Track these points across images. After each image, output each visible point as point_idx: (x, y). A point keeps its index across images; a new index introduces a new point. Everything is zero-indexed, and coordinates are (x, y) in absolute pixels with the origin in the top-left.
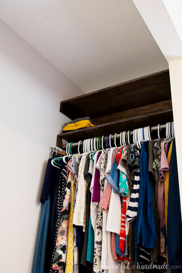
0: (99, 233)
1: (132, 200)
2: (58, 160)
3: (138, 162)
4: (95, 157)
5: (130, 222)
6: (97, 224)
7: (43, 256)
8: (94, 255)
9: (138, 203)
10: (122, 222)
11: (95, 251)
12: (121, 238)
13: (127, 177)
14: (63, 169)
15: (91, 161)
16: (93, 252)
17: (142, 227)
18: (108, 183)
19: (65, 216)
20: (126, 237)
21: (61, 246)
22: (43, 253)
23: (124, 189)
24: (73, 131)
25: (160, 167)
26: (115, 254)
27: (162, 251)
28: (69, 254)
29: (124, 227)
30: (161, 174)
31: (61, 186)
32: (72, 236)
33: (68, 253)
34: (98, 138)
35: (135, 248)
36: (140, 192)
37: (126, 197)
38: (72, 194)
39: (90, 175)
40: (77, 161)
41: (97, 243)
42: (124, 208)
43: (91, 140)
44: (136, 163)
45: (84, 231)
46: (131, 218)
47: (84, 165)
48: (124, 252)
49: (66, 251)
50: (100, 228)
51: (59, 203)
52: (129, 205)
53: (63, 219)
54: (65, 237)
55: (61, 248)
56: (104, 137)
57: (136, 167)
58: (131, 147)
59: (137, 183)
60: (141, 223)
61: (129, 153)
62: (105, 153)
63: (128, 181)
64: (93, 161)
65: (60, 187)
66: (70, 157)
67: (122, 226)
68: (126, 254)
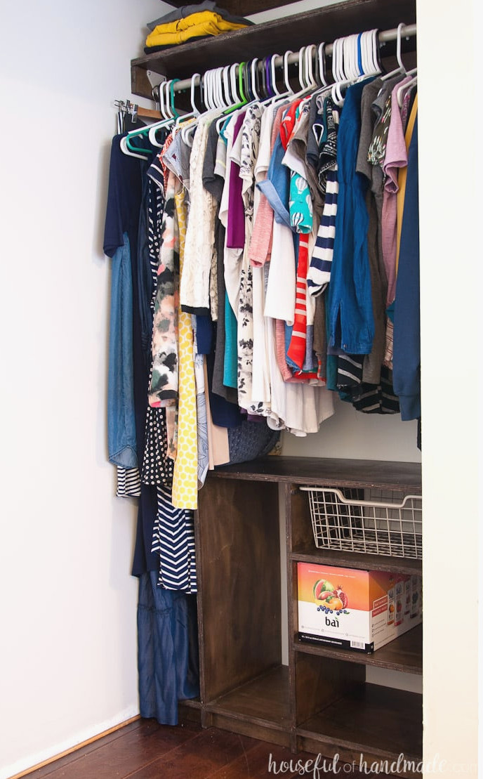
0: (247, 320)
1: (321, 242)
2: (139, 137)
3: (332, 146)
4: (229, 131)
5: (316, 296)
6: (241, 300)
7: (128, 378)
8: (239, 370)
9: (332, 251)
10: (298, 296)
11: (239, 362)
12: (295, 333)
13: (309, 186)
14: (152, 165)
15: (220, 141)
16: (236, 366)
17: (341, 308)
18: (264, 198)
19: (167, 286)
20: (308, 329)
21: (164, 356)
22: (128, 371)
23: (302, 215)
24: (171, 49)
25: (384, 157)
26: (285, 367)
27: (387, 359)
28: (185, 372)
29: (303, 307)
30: (388, 177)
31: (153, 206)
32: (190, 332)
33: (182, 371)
34: (242, 64)
35: (328, 354)
36: (337, 224)
37: (308, 234)
38: (180, 229)
39: (220, 180)
40: (186, 140)
41: (244, 344)
42: (302, 262)
43: (223, 71)
44: (329, 148)
45: (215, 317)
46: (319, 286)
47: (203, 153)
48: (304, 362)
49: (176, 366)
50: (249, 309)
51: (152, 251)
52: (314, 256)
53: (163, 292)
54: (170, 335)
55: (163, 360)
56: (257, 63)
57: (328, 159)
58: (319, 102)
59: (331, 199)
60: (339, 301)
61: (310, 121)
62: (254, 117)
63: (311, 194)
64: (226, 140)
65: (150, 210)
66: (168, 128)
67: (298, 306)
68: (308, 367)
